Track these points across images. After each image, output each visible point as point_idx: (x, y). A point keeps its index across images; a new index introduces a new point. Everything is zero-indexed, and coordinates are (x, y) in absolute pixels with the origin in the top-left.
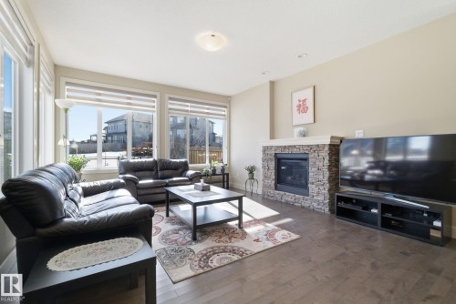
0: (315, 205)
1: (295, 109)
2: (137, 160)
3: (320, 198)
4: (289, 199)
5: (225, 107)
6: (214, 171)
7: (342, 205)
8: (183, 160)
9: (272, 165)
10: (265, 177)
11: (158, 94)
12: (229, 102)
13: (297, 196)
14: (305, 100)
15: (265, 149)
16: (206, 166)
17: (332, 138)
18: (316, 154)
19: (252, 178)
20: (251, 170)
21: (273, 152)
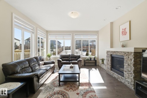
0: (127, 83)
1: (121, 33)
3: (129, 80)
4: (116, 76)
5: (96, 35)
6: (91, 59)
8: (79, 55)
9: (110, 59)
12: (98, 33)
13: (119, 76)
14: (125, 29)
15: (108, 52)
17: (135, 48)
18: (127, 57)
19: (103, 63)
20: (103, 60)
21: (110, 54)
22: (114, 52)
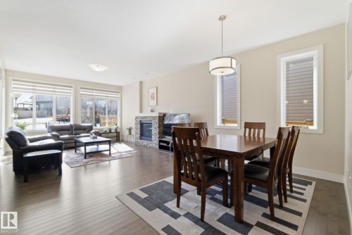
0: (154, 145)
1: (150, 97)
2: (62, 124)
3: (156, 142)
4: (145, 144)
5: (119, 93)
6: (110, 130)
7: (162, 144)
8: (90, 124)
9: (139, 126)
10: (136, 133)
11: (73, 86)
12: (121, 90)
13: (148, 142)
14: (153, 94)
15: (137, 118)
16: (106, 128)
17: (159, 113)
18: (154, 121)
19: (130, 134)
20: (130, 130)
21: (139, 120)
22: (144, 117)
